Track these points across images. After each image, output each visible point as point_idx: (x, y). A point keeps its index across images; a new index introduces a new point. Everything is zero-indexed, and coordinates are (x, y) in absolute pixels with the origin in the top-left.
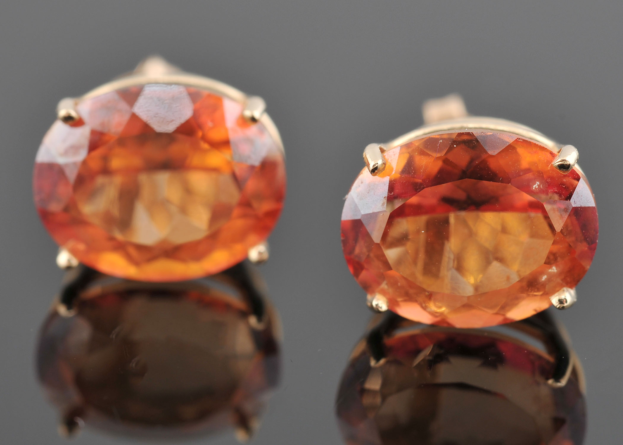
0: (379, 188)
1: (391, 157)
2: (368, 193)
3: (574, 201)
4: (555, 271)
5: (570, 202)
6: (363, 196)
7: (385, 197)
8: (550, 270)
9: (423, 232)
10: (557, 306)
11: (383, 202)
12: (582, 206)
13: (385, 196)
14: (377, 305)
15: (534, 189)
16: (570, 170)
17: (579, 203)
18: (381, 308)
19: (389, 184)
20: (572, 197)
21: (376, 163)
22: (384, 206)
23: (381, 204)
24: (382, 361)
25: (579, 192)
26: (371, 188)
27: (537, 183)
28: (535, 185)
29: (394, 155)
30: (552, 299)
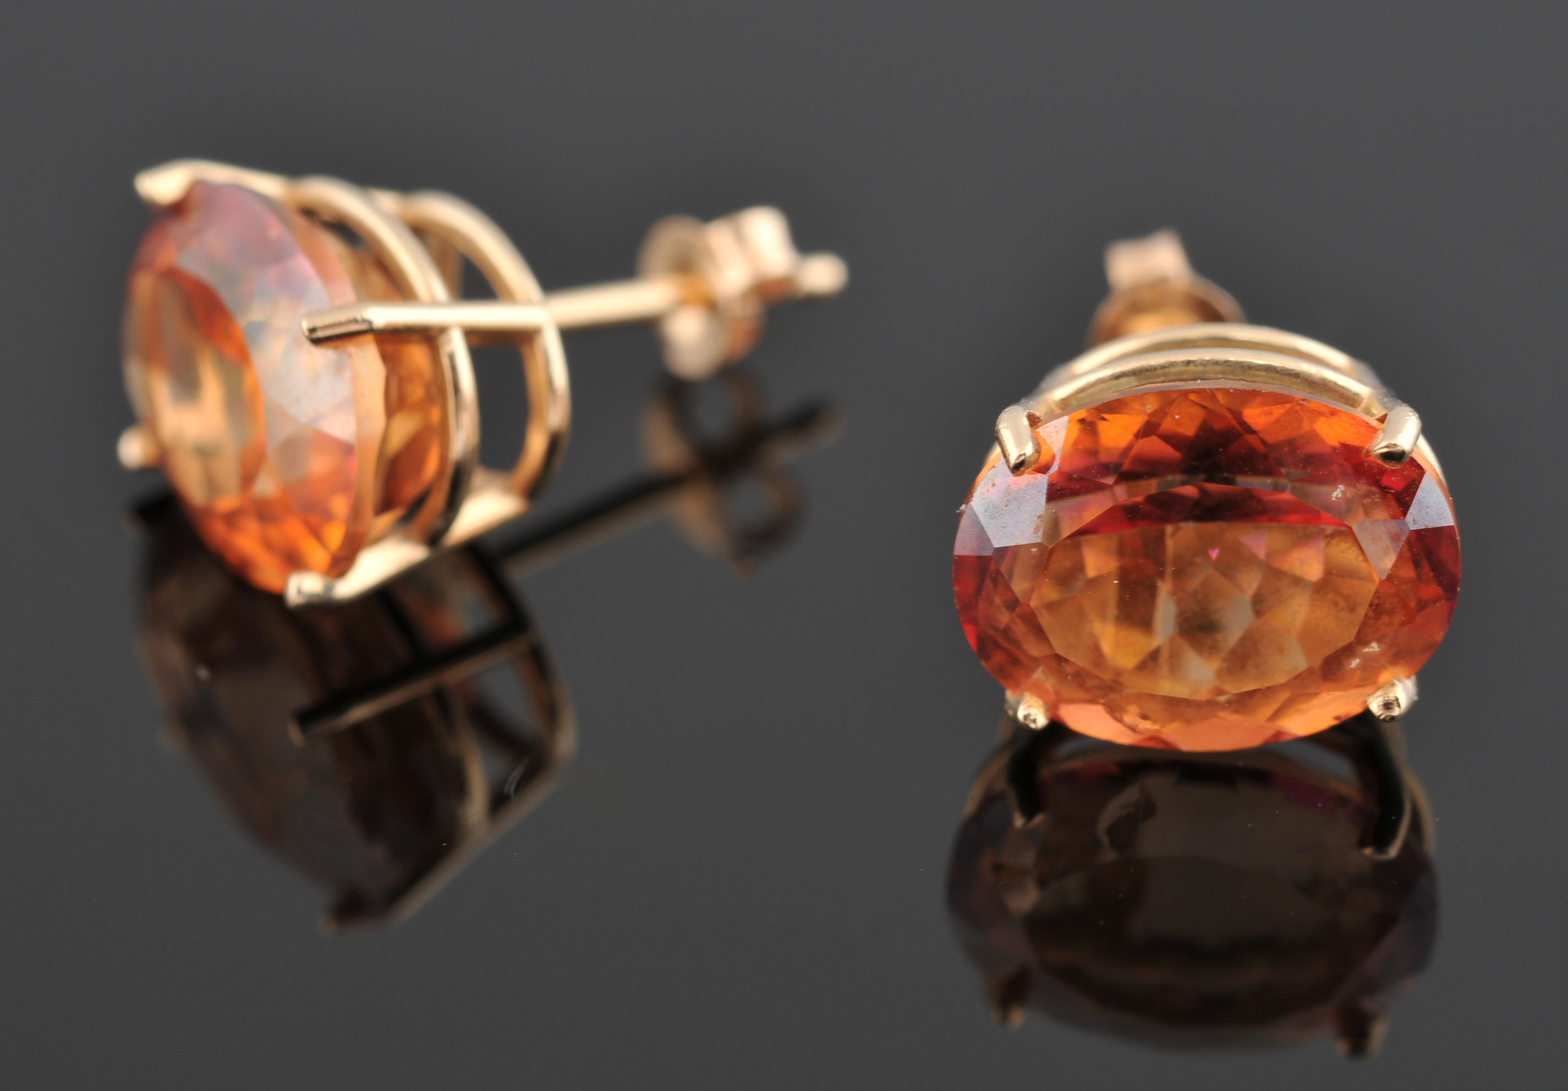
0: (1028, 497)
1: (1051, 437)
2: (1007, 505)
3: (1412, 518)
4: (1377, 650)
5: (1405, 521)
6: (997, 512)
7: (1039, 517)
8: (1366, 650)
9: (1116, 582)
10: (1381, 715)
11: (1035, 526)
12: (1429, 527)
13: (1040, 514)
14: (1026, 717)
15: (1333, 499)
16: (1406, 460)
17: (1423, 521)
18: (1034, 721)
19: (1048, 490)
20: (1409, 511)
21: (1022, 453)
22: (1039, 534)
23: (1032, 531)
24: (1039, 819)
25: (1422, 501)
26: (1011, 499)
27: (1340, 488)
28: (1336, 493)
29: (1057, 432)
30: (1371, 703)
